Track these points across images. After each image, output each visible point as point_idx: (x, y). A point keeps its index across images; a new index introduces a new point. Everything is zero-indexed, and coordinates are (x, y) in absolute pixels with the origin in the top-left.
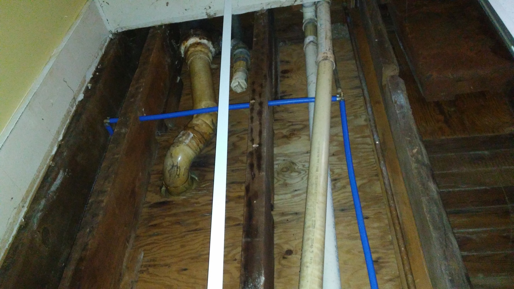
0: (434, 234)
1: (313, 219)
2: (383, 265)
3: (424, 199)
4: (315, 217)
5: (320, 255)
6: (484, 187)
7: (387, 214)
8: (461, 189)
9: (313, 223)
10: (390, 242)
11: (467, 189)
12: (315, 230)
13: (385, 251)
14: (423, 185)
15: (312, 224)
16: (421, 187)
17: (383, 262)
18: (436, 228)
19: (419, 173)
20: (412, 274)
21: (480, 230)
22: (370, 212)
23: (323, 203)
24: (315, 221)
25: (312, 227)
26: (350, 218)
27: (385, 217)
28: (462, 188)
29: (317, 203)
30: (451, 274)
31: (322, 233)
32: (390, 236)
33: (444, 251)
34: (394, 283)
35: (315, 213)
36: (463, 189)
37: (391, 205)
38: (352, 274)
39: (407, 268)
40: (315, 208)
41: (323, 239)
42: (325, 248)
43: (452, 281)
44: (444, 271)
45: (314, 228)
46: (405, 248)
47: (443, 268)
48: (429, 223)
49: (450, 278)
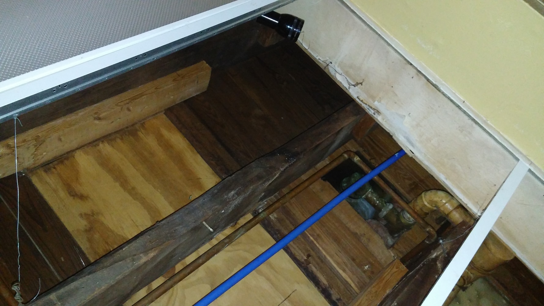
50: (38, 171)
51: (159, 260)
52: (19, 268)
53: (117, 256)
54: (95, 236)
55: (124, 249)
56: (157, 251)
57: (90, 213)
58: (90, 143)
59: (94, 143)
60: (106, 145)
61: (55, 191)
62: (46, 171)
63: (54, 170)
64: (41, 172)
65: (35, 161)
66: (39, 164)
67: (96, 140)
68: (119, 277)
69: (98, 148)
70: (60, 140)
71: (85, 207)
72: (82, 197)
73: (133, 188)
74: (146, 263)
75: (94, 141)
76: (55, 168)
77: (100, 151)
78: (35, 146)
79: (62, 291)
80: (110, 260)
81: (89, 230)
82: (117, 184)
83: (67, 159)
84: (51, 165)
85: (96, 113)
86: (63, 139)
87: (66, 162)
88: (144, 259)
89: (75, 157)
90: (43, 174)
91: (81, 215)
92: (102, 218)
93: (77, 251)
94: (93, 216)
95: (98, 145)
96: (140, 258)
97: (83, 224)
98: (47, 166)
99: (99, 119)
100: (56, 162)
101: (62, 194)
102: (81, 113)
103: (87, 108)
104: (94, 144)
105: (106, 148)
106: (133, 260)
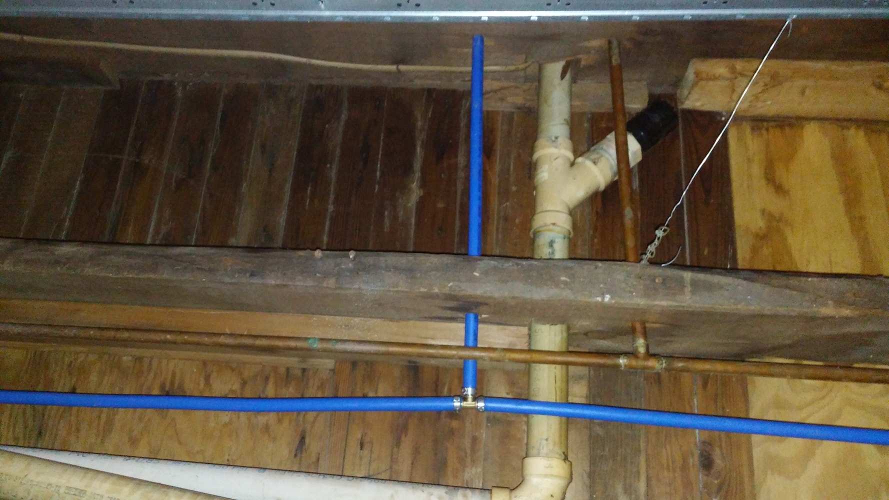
0: (165, 275)
1: (62, 490)
2: (176, 385)
3: (89, 271)
4: (60, 487)
5: (149, 488)
6: (78, 182)
7: (77, 353)
8: (69, 216)
9: (73, 493)
10: (136, 361)
11: (72, 207)
12: (89, 490)
13: (152, 375)
14: (57, 262)
15: (74, 495)
16: (62, 268)
17: (172, 383)
18: (154, 269)
19: (27, 262)
20: (219, 335)
21: (155, 216)
22: (62, 381)
23: (29, 464)
24: (69, 488)
25: (81, 497)
26: (62, 424)
27: (81, 358)
28: (67, 213)
29: (26, 476)
30: (242, 272)
31: (101, 477)
32: (125, 358)
33: (198, 269)
34: (214, 374)
35: (50, 485)
36: (70, 213)
37: (73, 335)
38: (180, 443)
39: (206, 339)
40: (38, 482)
41: (113, 479)
42: (135, 477)
43: (253, 275)
44: (234, 281)
45: (85, 493)
46: (170, 332)
47: (227, 280)
48: (140, 276)
49: (248, 275)
50: (744, 123)
51: (847, 330)
52: (670, 218)
53: (793, 281)
54: (765, 249)
55: (810, 279)
56: (857, 313)
57: (777, 215)
58: (838, 120)
59: (843, 122)
60: (861, 133)
61: (749, 161)
62: (753, 129)
63: (764, 132)
64: (747, 128)
65: (750, 106)
66: (752, 114)
67: (850, 120)
68: (782, 310)
69: (845, 132)
70: (803, 92)
71: (776, 205)
72: (779, 189)
73: (862, 218)
74: (826, 319)
75: (845, 120)
76: (767, 130)
77: (844, 139)
78: (766, 85)
79: (701, 276)
80: (783, 281)
81: (762, 237)
82: (841, 199)
83: (791, 126)
84: (765, 124)
85: (880, 77)
86: (807, 92)
87: (787, 129)
88: (829, 310)
89: (804, 130)
90: (748, 130)
91: (763, 212)
92: (788, 232)
93: (730, 254)
94: (778, 221)
95: (848, 128)
96: (825, 305)
97: (759, 223)
98: (759, 122)
99: (880, 87)
100: (772, 124)
101: (757, 170)
102: (858, 67)
103: (872, 62)
104: (845, 123)
105: (857, 139)
106: (815, 301)
